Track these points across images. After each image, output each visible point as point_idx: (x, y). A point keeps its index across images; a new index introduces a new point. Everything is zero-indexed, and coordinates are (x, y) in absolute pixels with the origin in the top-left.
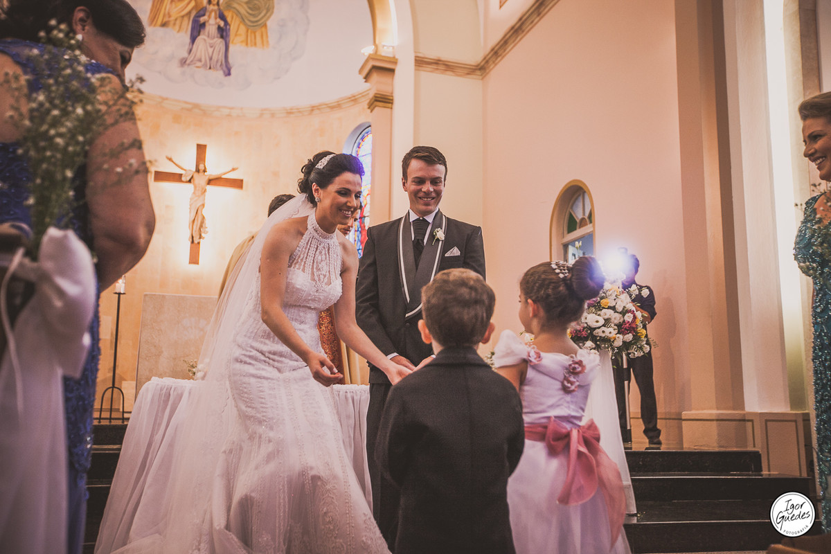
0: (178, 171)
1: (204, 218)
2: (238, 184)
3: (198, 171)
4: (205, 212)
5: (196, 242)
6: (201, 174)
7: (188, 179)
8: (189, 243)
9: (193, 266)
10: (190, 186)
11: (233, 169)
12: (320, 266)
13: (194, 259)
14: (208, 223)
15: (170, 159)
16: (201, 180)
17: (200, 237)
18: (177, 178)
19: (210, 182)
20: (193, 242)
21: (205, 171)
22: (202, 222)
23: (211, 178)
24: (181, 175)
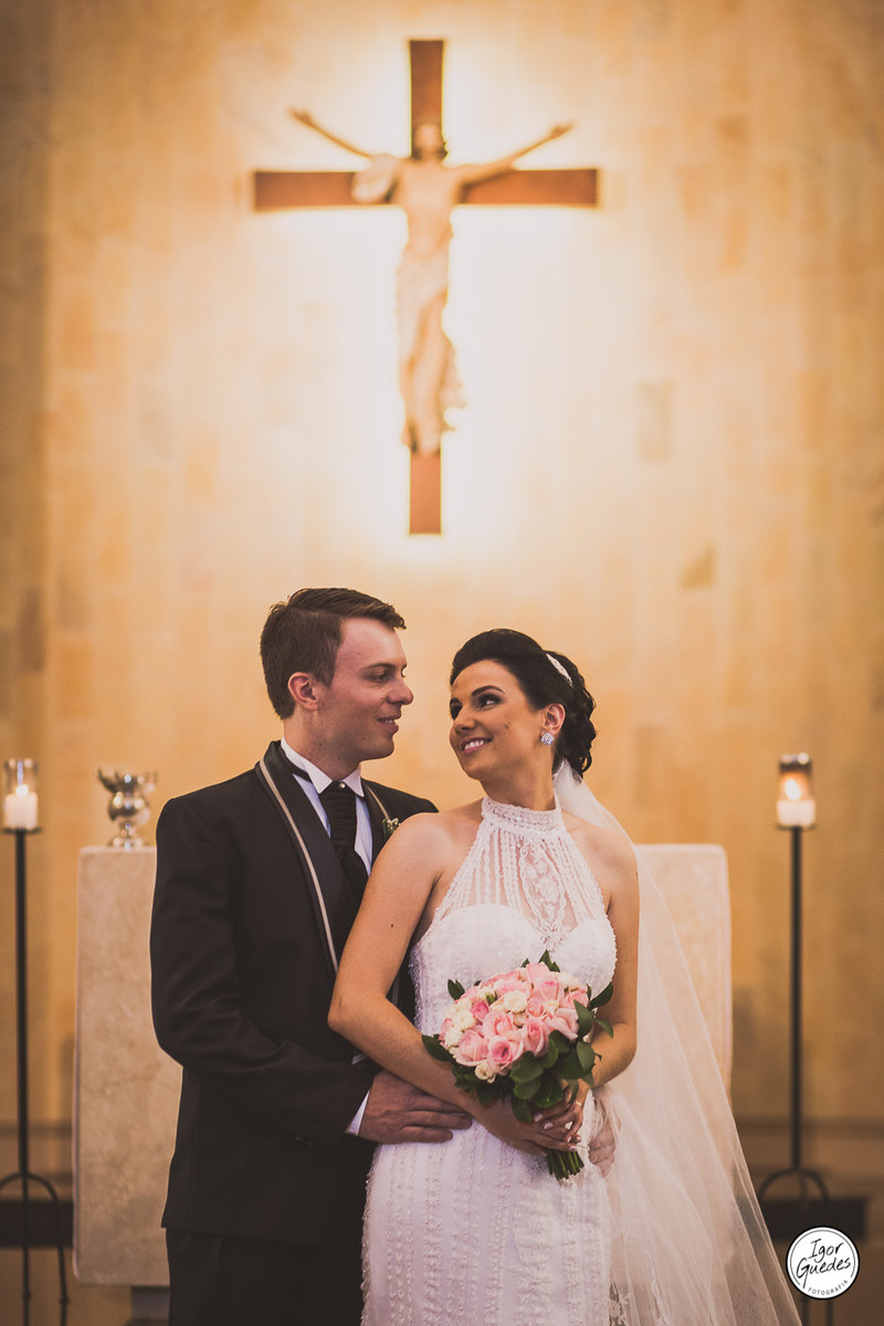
0: (339, 161)
1: (448, 347)
2: (579, 187)
3: (417, 154)
4: (452, 321)
5: (427, 444)
6: (430, 165)
7: (381, 188)
8: (406, 452)
9: (425, 542)
10: (393, 216)
11: (558, 132)
12: (538, 886)
13: (426, 519)
14: (463, 365)
15: (305, 119)
16: (430, 189)
17: (443, 427)
18: (336, 188)
19: (469, 191)
20: (414, 448)
21: (442, 153)
22: (446, 365)
23: (473, 175)
24: (349, 178)
